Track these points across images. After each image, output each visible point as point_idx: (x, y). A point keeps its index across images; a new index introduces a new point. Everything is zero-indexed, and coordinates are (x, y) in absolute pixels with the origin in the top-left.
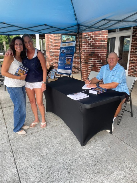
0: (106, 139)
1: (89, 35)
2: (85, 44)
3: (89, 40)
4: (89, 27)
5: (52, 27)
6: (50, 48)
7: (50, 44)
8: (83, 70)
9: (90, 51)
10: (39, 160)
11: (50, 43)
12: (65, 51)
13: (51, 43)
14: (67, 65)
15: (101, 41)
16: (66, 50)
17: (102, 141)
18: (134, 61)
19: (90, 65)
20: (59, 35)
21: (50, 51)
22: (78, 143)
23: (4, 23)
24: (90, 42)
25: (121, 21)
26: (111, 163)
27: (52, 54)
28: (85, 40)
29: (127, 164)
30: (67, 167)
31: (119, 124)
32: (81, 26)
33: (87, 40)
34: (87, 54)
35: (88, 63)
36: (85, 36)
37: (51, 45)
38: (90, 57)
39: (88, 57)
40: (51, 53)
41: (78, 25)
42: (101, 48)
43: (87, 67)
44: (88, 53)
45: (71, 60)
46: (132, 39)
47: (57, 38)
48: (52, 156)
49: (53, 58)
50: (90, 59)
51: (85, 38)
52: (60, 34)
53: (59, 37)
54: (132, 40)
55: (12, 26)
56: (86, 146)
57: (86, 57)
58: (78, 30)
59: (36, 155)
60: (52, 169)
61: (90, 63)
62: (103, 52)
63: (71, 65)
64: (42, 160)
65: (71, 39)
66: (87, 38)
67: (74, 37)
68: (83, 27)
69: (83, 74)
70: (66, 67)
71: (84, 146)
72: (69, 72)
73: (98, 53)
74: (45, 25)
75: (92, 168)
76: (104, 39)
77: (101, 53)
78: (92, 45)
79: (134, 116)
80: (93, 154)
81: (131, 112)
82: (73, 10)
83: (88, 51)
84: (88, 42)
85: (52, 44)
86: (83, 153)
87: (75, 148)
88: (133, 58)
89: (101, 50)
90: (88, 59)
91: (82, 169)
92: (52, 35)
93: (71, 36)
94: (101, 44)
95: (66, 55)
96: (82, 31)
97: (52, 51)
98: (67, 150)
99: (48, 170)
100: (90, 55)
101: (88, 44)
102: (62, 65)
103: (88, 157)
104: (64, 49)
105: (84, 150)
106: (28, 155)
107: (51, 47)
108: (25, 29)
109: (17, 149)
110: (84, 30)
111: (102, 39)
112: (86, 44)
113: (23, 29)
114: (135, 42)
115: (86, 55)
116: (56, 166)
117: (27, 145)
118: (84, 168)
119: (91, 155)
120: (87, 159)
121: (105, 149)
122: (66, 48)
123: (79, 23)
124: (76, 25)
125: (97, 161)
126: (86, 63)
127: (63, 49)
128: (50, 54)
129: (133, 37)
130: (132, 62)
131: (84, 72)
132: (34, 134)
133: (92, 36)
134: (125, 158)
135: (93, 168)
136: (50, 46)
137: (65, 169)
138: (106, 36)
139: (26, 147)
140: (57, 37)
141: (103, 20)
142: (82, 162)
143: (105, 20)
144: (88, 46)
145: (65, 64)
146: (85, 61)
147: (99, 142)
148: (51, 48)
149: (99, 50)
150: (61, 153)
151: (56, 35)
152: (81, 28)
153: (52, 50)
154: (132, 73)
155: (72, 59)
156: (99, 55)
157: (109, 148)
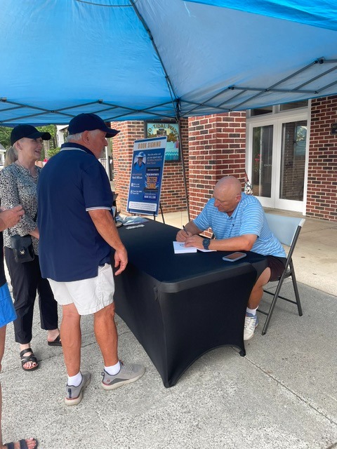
0: (227, 370)
1: (202, 122)
2: (194, 144)
3: (202, 132)
4: (201, 105)
5: (116, 107)
6: (119, 154)
7: (120, 144)
8: (193, 203)
9: (206, 158)
10: (56, 422)
11: (118, 141)
12: (144, 161)
13: (122, 141)
14: (149, 192)
15: (231, 136)
16: (147, 156)
17: (216, 374)
18: (318, 179)
19: (206, 192)
20: (139, 123)
21: (119, 160)
22: (159, 380)
23: (4, 101)
24: (207, 137)
25: (266, 90)
26: (229, 429)
27: (123, 166)
28: (194, 134)
29: (269, 430)
30: (121, 440)
31: (265, 334)
32: (183, 104)
33: (198, 133)
34: (200, 165)
35: (202, 186)
36: (194, 124)
37: (122, 147)
38: (206, 172)
39: (202, 172)
40: (121, 163)
41: (178, 101)
42: (232, 151)
43: (202, 196)
44: (202, 163)
45: (158, 181)
46: (311, 127)
47: (133, 130)
48: (89, 412)
49: (125, 176)
50: (207, 177)
51: (194, 129)
52: (141, 122)
53: (138, 126)
54: (311, 131)
55: (22, 106)
56: (176, 387)
57: (198, 172)
58: (178, 111)
59: (50, 410)
60: (84, 442)
61: (207, 187)
62: (236, 161)
63: (156, 191)
64: (63, 422)
65: (169, 131)
66: (198, 128)
67: (176, 127)
68: (187, 105)
69: (193, 212)
70: (147, 197)
71: (172, 388)
72: (153, 207)
73: (224, 162)
74: (100, 102)
75: (181, 440)
76: (237, 130)
77: (232, 161)
78: (209, 144)
79: (305, 313)
80: (190, 406)
81: (298, 303)
82: (161, 70)
83: (203, 158)
84: (202, 138)
85: (123, 144)
86: (166, 404)
87: (149, 392)
88: (315, 172)
89: (231, 156)
90: (202, 177)
91: (157, 444)
92: (123, 124)
93: (167, 125)
94: (232, 141)
95: (148, 168)
96: (186, 114)
97: (123, 160)
98: (127, 397)
99: (74, 445)
100: (207, 167)
101: (202, 143)
102: (137, 193)
103: (177, 413)
104: (142, 154)
105: (170, 396)
106: (32, 408)
107: (120, 150)
108: (53, 111)
109: (10, 395)
110: (191, 112)
111: (232, 130)
112: (198, 143)
113: (48, 112)
114: (317, 134)
115: (198, 167)
116: (96, 436)
117: (35, 384)
118: (162, 441)
119: (185, 410)
120: (175, 418)
121: (220, 393)
122: (146, 152)
123: (179, 95)
124: (170, 100)
125: (196, 423)
126: (198, 186)
127: (139, 156)
128: (120, 166)
129: (312, 124)
130: (313, 182)
131: (194, 208)
132: (55, 359)
133: (208, 123)
134: (268, 416)
135: (185, 441)
136: (119, 147)
137: (117, 442)
138: (241, 123)
139: (31, 389)
140: (134, 126)
141: (229, 88)
142: (160, 425)
143: (232, 88)
144: (202, 148)
145: (146, 189)
146: (196, 181)
147: (209, 378)
148: (122, 154)
149: (226, 157)
150: (113, 404)
151: (133, 123)
152: (185, 106)
153: (124, 157)
154: (316, 208)
155: (159, 178)
156: (226, 167)
157: (231, 391)
